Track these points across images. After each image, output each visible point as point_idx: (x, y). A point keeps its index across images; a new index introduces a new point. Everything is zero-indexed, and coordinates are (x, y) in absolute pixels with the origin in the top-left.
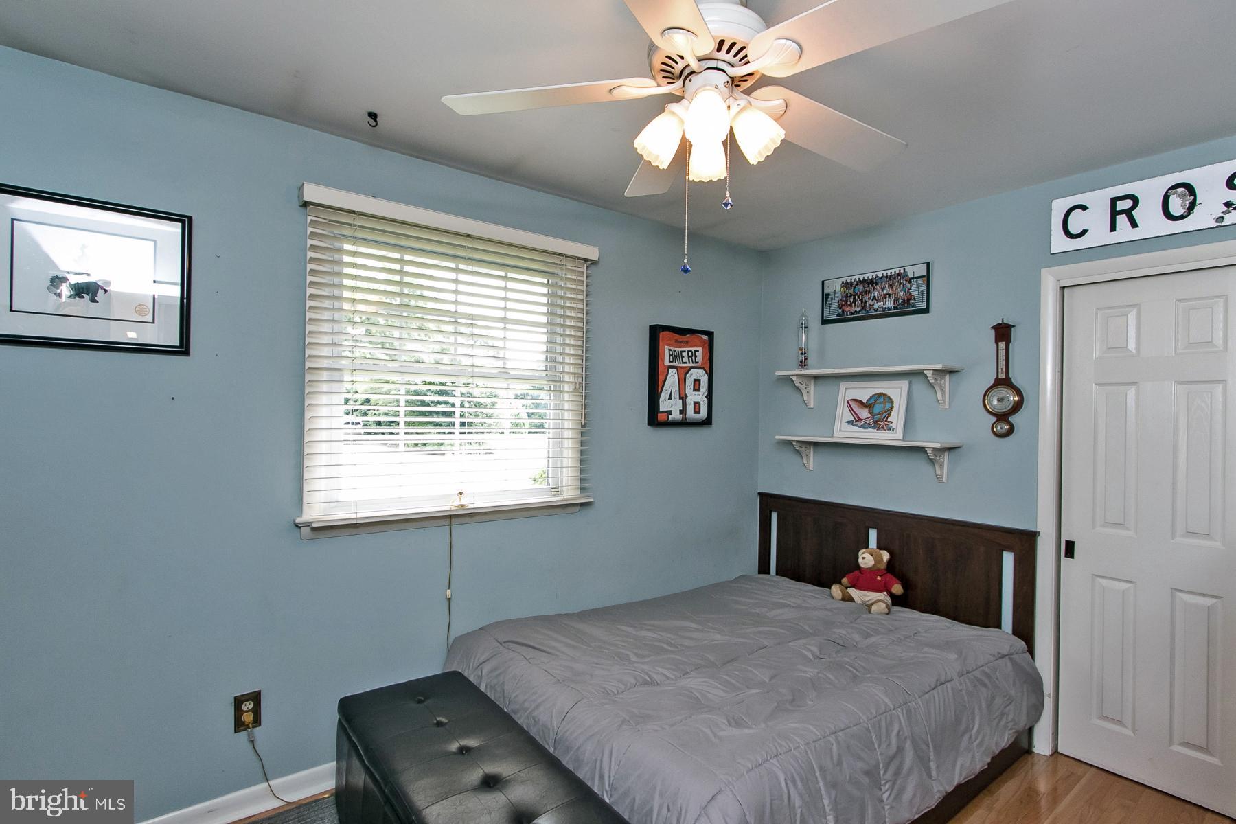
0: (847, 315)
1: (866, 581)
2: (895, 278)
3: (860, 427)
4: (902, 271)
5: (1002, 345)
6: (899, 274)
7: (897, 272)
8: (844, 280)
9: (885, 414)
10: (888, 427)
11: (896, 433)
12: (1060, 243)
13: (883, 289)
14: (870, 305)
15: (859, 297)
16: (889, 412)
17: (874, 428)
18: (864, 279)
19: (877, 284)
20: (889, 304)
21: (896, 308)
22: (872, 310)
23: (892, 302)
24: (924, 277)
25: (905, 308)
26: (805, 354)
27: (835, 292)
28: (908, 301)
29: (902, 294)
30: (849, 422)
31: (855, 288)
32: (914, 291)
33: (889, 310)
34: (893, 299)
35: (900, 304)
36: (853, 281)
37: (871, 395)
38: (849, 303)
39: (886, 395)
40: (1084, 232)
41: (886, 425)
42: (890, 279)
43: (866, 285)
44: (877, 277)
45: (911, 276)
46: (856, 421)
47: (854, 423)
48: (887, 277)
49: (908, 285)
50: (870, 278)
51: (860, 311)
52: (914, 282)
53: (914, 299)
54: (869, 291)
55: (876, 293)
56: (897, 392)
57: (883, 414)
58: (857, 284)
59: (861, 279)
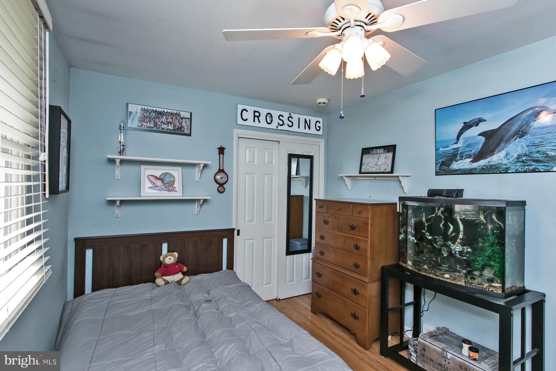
0: (145, 127)
1: (169, 270)
2: (174, 115)
3: (158, 190)
4: (178, 113)
5: (221, 156)
6: (176, 114)
7: (175, 112)
8: (143, 107)
9: (171, 183)
10: (174, 190)
11: (179, 193)
12: (240, 121)
13: (167, 119)
14: (159, 125)
15: (152, 119)
16: (173, 182)
17: (166, 190)
18: (156, 110)
19: (164, 115)
20: (171, 127)
21: (174, 130)
22: (160, 128)
23: (172, 127)
24: (189, 118)
25: (178, 131)
26: (123, 146)
27: (136, 112)
28: (181, 128)
29: (177, 124)
30: (150, 188)
31: (150, 113)
32: (184, 124)
33: (171, 130)
34: (173, 125)
35: (176, 129)
36: (149, 109)
37: (161, 173)
38: (146, 121)
39: (170, 174)
40: (246, 120)
41: (172, 189)
42: (171, 115)
43: (157, 114)
44: (164, 111)
45: (182, 116)
46: (155, 187)
47: (153, 188)
48: (169, 113)
49: (181, 120)
50: (160, 111)
51: (153, 127)
52: (184, 120)
53: (184, 128)
54: (159, 118)
55: (164, 119)
56: (176, 172)
57: (170, 183)
58: (151, 112)
59: (154, 110)
